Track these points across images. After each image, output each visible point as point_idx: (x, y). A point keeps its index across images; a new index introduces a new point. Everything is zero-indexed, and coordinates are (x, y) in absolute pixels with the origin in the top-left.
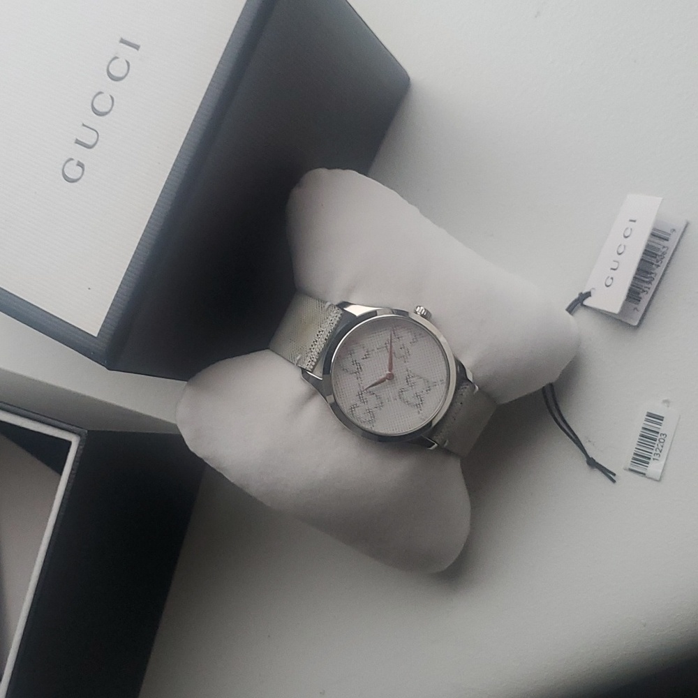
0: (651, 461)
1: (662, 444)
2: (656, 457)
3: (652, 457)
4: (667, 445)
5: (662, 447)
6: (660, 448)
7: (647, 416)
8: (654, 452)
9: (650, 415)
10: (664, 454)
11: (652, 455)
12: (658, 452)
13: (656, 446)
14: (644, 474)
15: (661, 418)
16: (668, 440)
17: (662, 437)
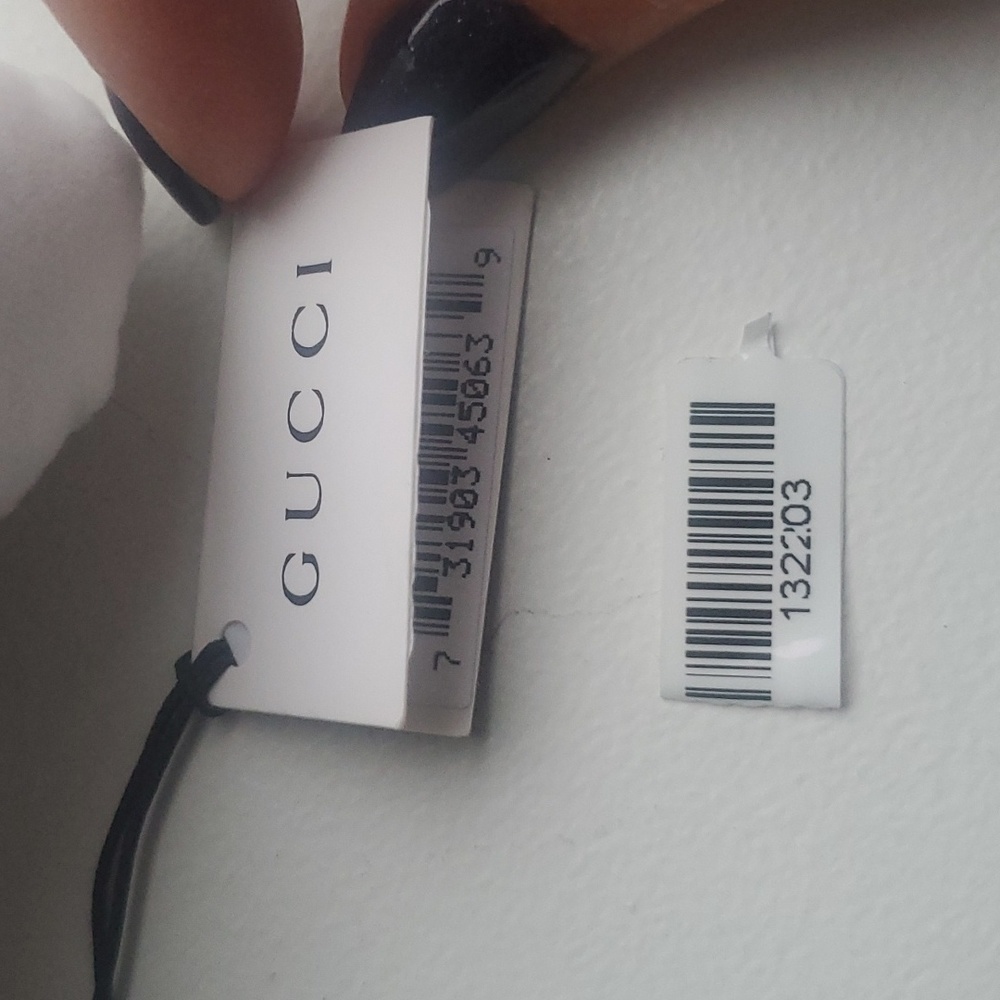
0: (778, 626)
1: (801, 531)
2: (795, 599)
3: (777, 603)
4: (824, 529)
5: (807, 544)
6: (800, 552)
7: (694, 421)
8: (776, 578)
9: (704, 413)
10: (825, 576)
11: (775, 595)
12: (795, 573)
13: (778, 550)
14: (764, 696)
15: (763, 414)
16: (824, 506)
17: (797, 498)
